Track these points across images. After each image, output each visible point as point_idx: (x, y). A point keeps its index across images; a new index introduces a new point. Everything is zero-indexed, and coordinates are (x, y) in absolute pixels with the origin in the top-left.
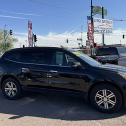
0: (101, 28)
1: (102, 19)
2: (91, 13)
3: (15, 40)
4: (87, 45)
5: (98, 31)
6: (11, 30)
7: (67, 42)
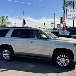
0: (72, 16)
1: (73, 10)
2: (64, 5)
3: (9, 23)
4: (58, 27)
5: (70, 18)
6: (7, 17)
7: (44, 25)
